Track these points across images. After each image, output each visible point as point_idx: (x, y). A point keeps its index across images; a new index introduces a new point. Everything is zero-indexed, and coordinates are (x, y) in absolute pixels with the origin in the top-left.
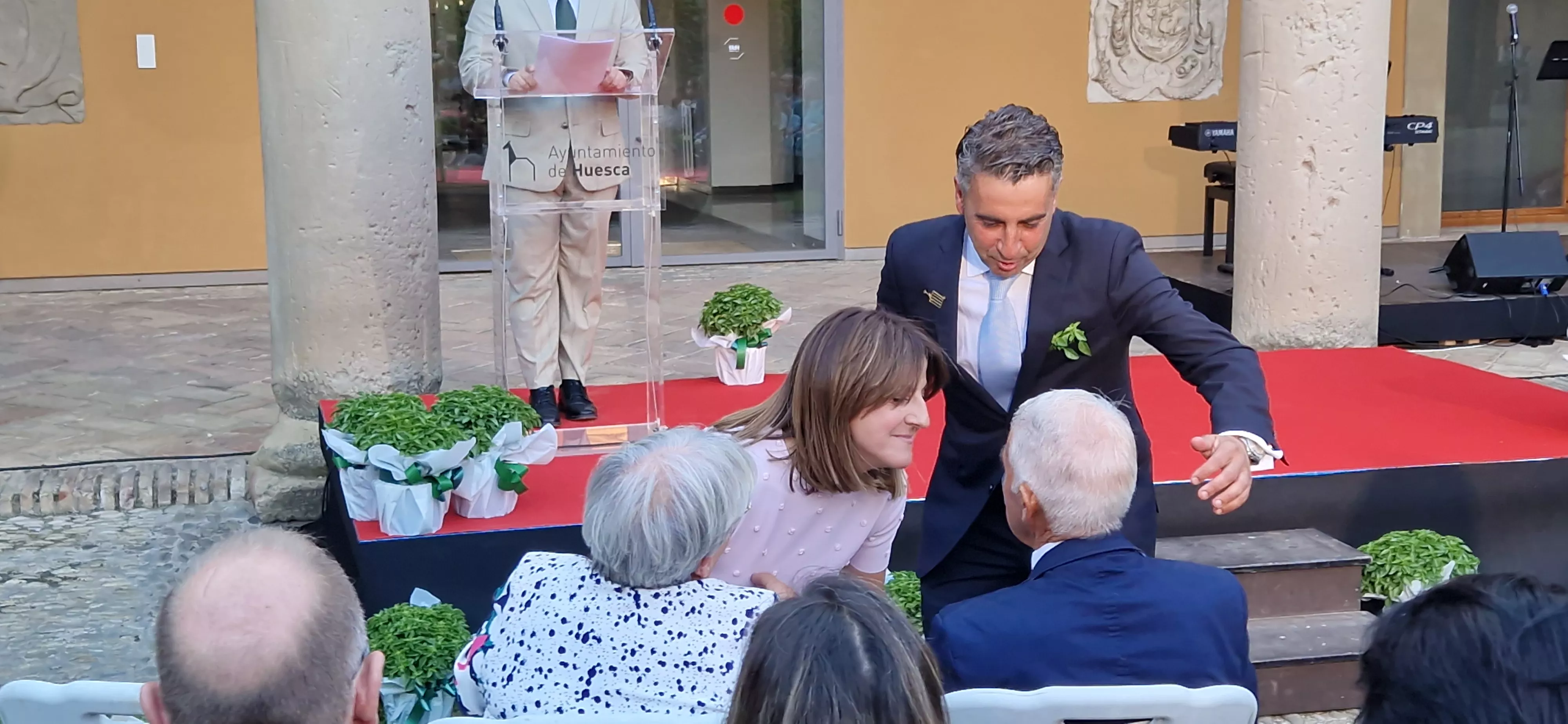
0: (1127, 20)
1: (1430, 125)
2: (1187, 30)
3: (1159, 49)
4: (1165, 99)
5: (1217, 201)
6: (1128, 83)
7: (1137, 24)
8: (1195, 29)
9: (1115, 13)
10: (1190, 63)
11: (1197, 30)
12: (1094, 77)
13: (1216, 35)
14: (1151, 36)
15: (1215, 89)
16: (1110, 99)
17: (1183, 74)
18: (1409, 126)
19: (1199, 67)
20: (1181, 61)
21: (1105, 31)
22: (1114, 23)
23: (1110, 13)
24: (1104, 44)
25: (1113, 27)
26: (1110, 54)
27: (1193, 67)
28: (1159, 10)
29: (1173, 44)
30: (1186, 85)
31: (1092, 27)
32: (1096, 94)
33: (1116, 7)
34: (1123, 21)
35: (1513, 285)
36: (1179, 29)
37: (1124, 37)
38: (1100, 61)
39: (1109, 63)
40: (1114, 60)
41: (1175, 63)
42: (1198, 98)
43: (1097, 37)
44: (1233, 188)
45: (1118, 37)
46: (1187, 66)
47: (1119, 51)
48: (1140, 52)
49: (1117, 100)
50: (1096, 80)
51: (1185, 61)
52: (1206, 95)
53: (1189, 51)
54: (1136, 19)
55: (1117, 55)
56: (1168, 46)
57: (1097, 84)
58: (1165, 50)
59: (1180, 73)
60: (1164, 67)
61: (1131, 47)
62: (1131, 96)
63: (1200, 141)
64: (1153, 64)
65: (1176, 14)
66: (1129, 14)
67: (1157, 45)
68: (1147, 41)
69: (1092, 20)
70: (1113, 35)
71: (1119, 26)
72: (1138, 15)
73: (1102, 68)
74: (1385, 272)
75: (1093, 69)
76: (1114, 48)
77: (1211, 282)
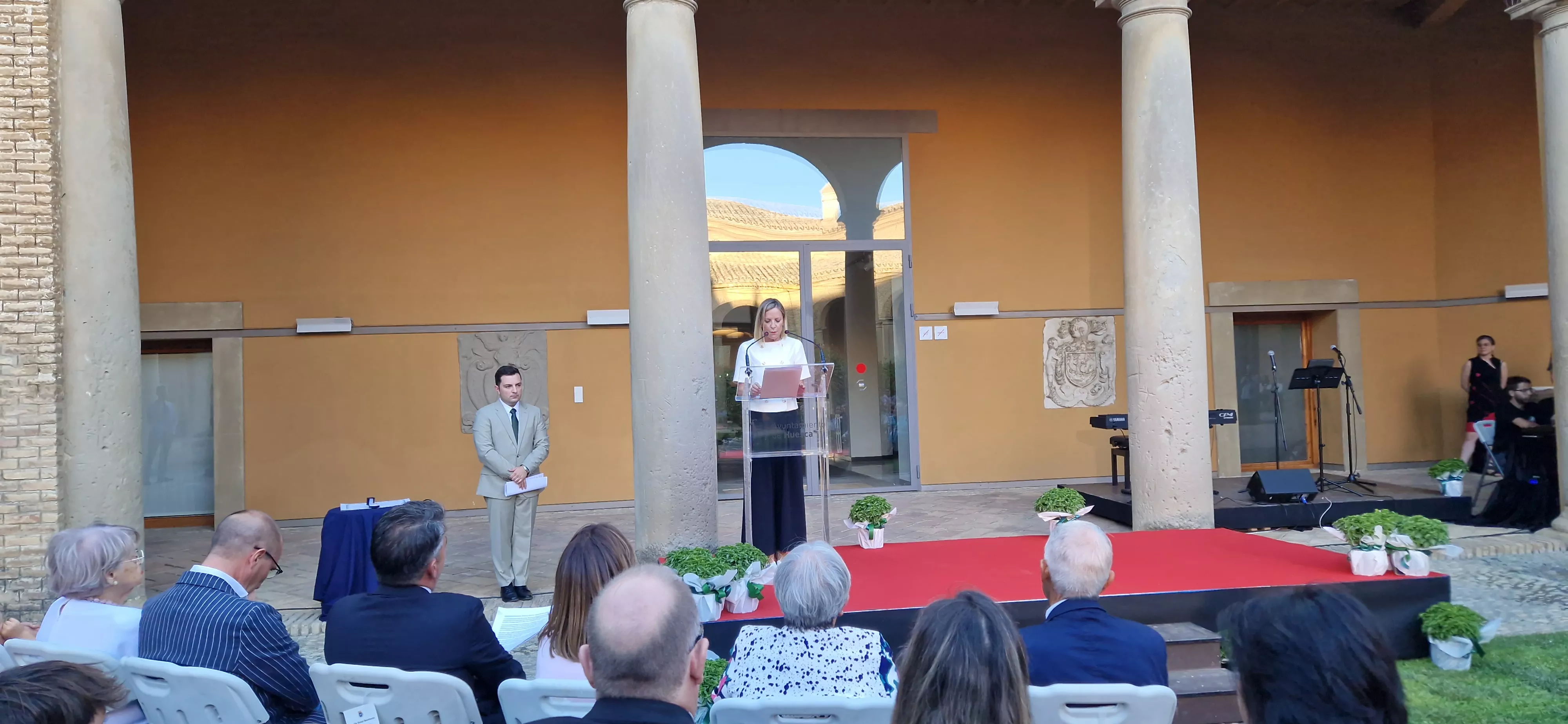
0: (1063, 366)
1: (1232, 414)
2: (1095, 371)
3: (1081, 381)
4: (1085, 406)
5: (1117, 456)
6: (1066, 398)
7: (1068, 369)
8: (1099, 370)
9: (1057, 363)
10: (1097, 387)
11: (1101, 370)
12: (1048, 394)
13: (1111, 373)
14: (1076, 374)
15: (1112, 401)
16: (1056, 407)
17: (1094, 393)
18: (1220, 415)
19: (1103, 389)
20: (1093, 386)
21: (1051, 372)
22: (1056, 368)
23: (1054, 363)
24: (1051, 378)
25: (1056, 370)
26: (1055, 384)
27: (1099, 389)
28: (1079, 361)
29: (1088, 378)
30: (1095, 399)
31: (1045, 371)
32: (1049, 404)
33: (1057, 360)
34: (1061, 367)
35: (1287, 498)
36: (1090, 370)
37: (1062, 375)
38: (1050, 387)
39: (1055, 388)
40: (1058, 387)
41: (1090, 388)
42: (1103, 405)
43: (1048, 375)
44: (1128, 449)
45: (1059, 375)
46: (1096, 389)
47: (1060, 382)
48: (1070, 382)
49: (1060, 407)
50: (1049, 397)
51: (1095, 386)
52: (1107, 404)
53: (1097, 381)
54: (1068, 366)
55: (1059, 384)
56: (1085, 379)
57: (1049, 399)
58: (1084, 381)
59: (1093, 393)
60: (1084, 390)
61: (1066, 380)
62: (1066, 405)
63: (1107, 425)
64: (1078, 388)
65: (1088, 363)
66: (1064, 363)
67: (1079, 379)
68: (1074, 377)
69: (1045, 367)
70: (1056, 374)
71: (1059, 369)
72: (1068, 364)
73: (1051, 391)
74: (1215, 493)
75: (1047, 392)
76: (1057, 381)
77: (1120, 498)
